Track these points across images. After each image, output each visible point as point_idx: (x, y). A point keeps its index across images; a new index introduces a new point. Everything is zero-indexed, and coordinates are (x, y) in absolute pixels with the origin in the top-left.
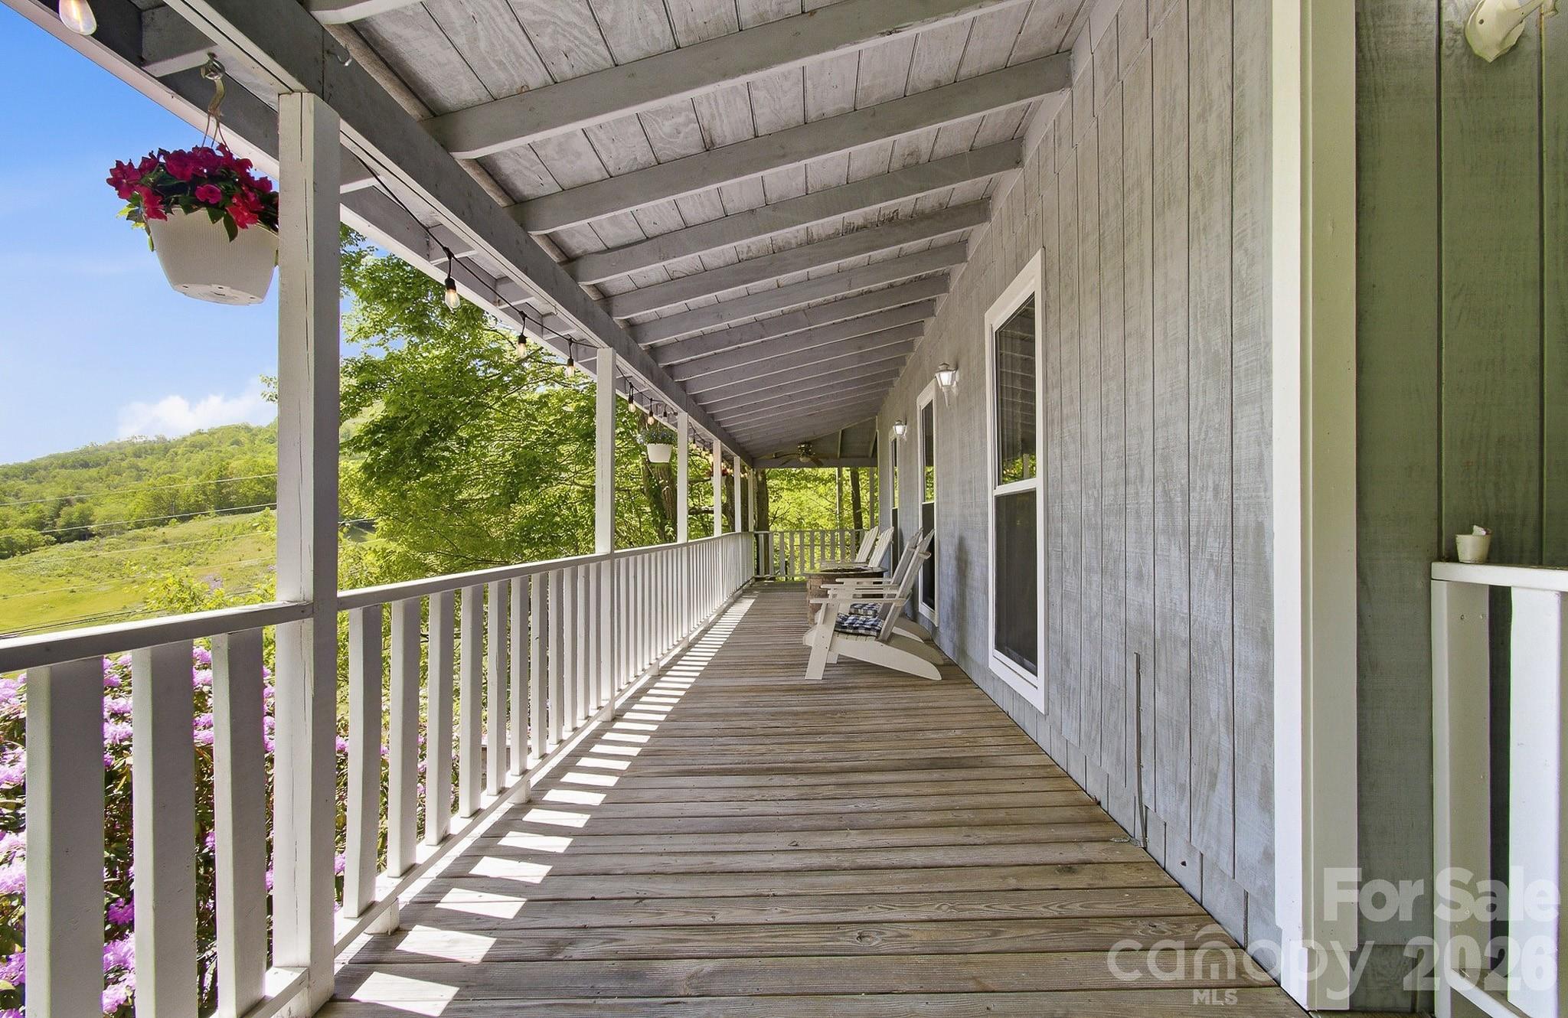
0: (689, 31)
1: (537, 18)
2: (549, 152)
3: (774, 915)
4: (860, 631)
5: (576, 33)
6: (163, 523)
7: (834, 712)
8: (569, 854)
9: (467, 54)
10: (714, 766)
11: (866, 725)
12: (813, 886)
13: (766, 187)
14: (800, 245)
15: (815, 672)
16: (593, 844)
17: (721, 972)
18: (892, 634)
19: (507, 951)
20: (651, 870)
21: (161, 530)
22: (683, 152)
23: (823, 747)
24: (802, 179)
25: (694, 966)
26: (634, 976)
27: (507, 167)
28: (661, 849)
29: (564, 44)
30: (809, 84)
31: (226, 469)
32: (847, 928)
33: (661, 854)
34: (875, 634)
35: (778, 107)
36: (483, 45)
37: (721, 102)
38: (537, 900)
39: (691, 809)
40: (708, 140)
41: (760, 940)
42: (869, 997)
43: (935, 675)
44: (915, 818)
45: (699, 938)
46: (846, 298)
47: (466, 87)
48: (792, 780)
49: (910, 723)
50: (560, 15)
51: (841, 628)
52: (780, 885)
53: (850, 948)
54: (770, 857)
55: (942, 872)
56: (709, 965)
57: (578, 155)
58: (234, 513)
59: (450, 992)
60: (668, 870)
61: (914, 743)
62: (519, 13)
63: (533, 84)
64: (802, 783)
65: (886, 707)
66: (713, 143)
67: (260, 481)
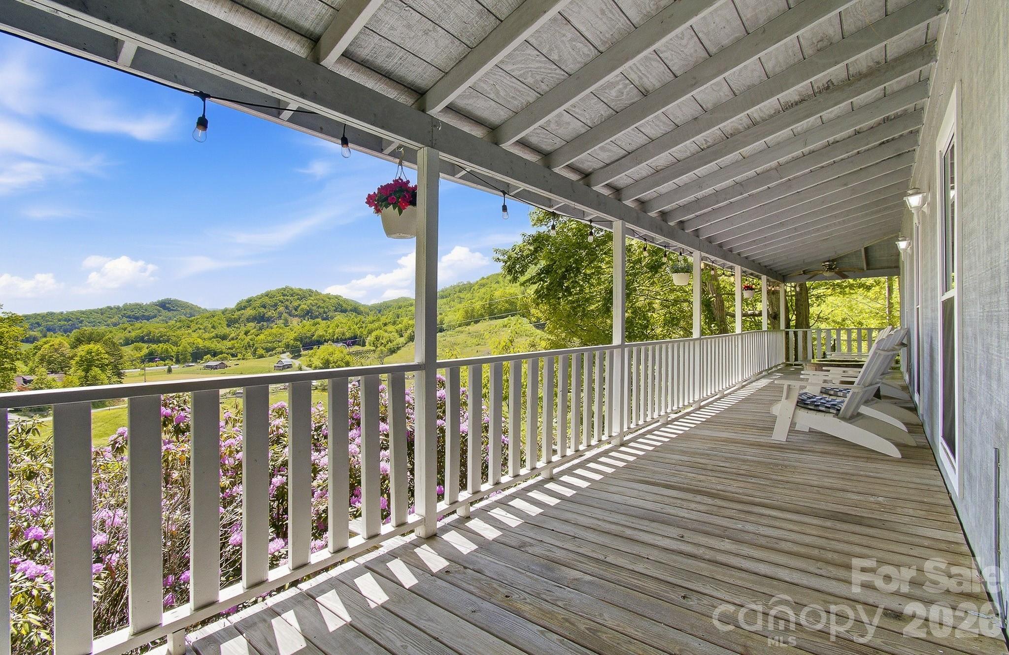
0: (604, 43)
1: (522, 72)
2: (553, 126)
3: (640, 567)
4: (821, 408)
5: (542, 70)
6: (468, 324)
7: (777, 465)
8: (555, 507)
9: (497, 100)
10: (663, 482)
11: (798, 478)
12: (675, 561)
13: (700, 102)
14: (746, 129)
15: (780, 434)
16: (569, 505)
17: (590, 583)
18: (859, 414)
19: (503, 540)
20: (588, 525)
21: (469, 327)
22: (630, 102)
23: (749, 486)
24: (726, 88)
25: (578, 575)
26: (549, 569)
27: (534, 140)
28: (601, 517)
29: (539, 78)
30: (700, 35)
31: (493, 296)
32: (677, 589)
33: (599, 520)
34: (835, 412)
35: (684, 56)
36: (502, 93)
37: (642, 68)
38: (529, 522)
39: (632, 501)
40: (643, 91)
41: (624, 577)
42: (665, 626)
43: (896, 453)
44: (784, 546)
45: (591, 564)
46: (813, 152)
47: (502, 113)
48: (709, 501)
49: (839, 484)
50: (532, 66)
51: (802, 404)
52: (655, 554)
53: (673, 600)
54: (660, 538)
55: (775, 583)
56: (588, 578)
57: (568, 123)
58: (496, 318)
59: (474, 547)
60: (599, 529)
61: (829, 498)
62: (512, 74)
63: (531, 100)
64: (716, 504)
65: (829, 469)
66: (647, 91)
67: (507, 302)
